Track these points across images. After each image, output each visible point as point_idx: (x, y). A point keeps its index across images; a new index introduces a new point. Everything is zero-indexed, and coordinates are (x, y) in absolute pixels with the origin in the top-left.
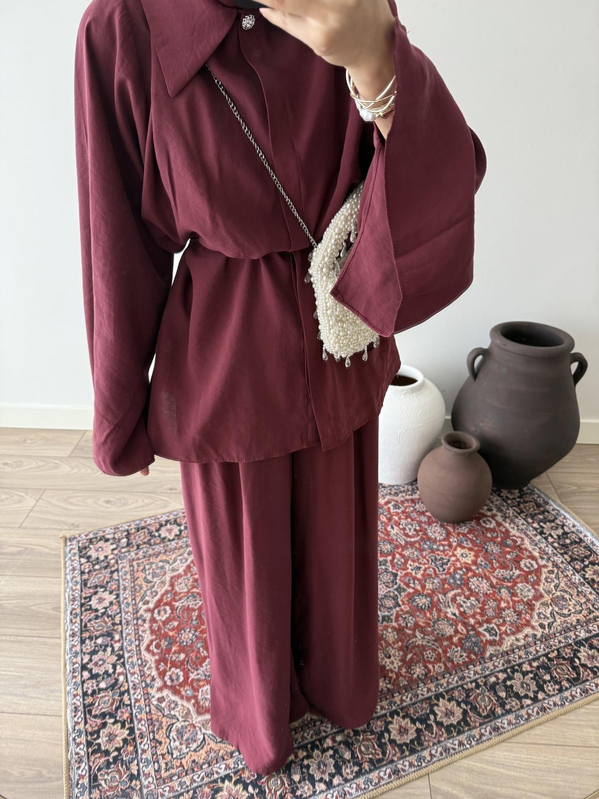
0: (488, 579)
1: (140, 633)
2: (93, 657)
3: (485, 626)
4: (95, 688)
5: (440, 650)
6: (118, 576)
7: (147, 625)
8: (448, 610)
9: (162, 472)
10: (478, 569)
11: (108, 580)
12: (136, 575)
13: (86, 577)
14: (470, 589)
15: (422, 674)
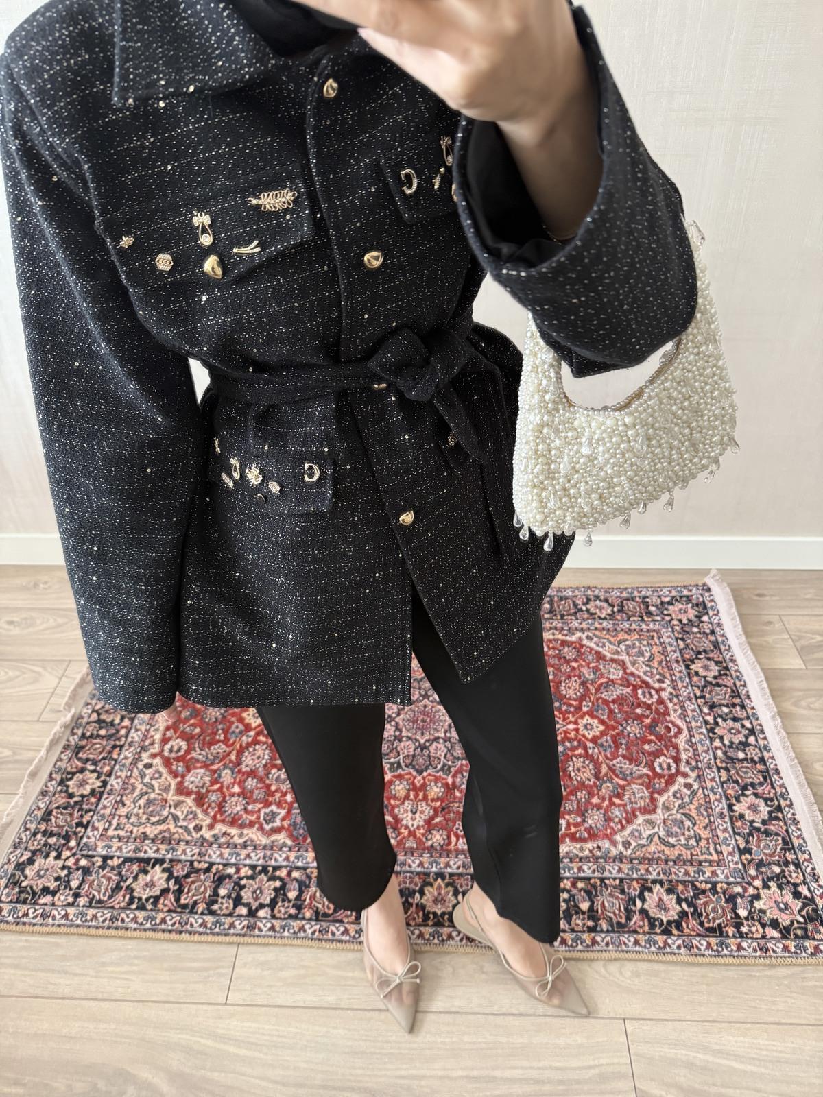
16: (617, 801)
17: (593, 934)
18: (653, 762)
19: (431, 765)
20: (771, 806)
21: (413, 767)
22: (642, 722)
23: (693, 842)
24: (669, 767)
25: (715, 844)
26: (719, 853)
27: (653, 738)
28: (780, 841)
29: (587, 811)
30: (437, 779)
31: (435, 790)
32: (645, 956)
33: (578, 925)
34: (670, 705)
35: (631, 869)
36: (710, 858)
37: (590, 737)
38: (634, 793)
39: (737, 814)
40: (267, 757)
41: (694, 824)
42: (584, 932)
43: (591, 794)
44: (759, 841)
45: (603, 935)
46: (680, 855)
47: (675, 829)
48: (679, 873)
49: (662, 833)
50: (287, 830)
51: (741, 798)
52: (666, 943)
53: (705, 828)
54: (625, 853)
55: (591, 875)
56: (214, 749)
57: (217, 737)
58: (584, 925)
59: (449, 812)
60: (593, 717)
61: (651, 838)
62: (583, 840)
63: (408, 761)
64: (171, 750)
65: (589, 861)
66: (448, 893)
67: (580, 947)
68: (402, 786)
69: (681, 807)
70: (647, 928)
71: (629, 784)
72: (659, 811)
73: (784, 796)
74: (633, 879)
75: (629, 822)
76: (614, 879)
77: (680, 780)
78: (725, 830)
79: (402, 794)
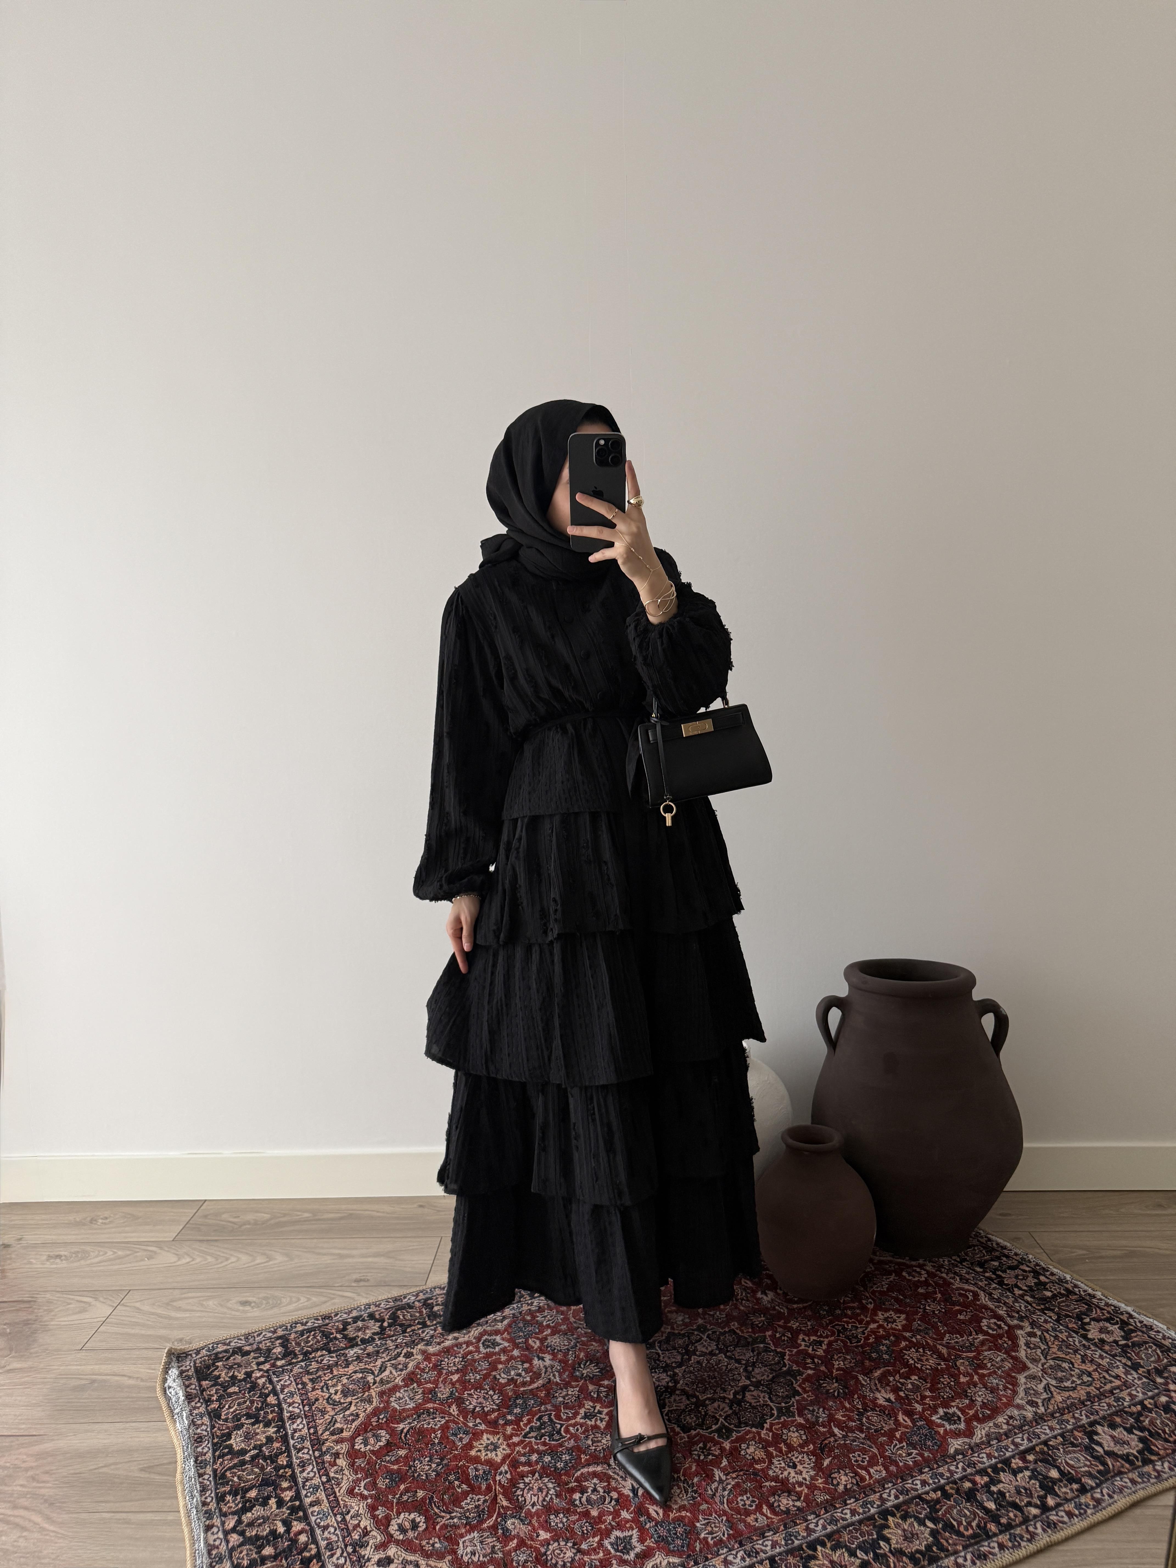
0: (935, 1350)
1: (332, 1475)
2: (244, 1518)
3: (941, 1411)
4: (254, 1556)
5: (875, 1450)
6: (278, 1399)
7: (342, 1462)
8: (878, 1395)
9: (341, 1256)
10: (914, 1336)
11: (259, 1406)
12: (312, 1395)
13: (215, 1405)
14: (906, 1364)
15: (852, 1483)
16: (985, 1372)
17: (1089, 1495)
18: (980, 1327)
19: (763, 1415)
20: (1117, 1323)
21: (747, 1425)
22: (935, 1299)
23: (1086, 1378)
24: (1000, 1327)
25: (1107, 1371)
26: (1117, 1377)
27: (957, 1308)
28: (1154, 1347)
29: (966, 1391)
30: (785, 1425)
31: (795, 1437)
32: (1152, 1490)
33: (1066, 1493)
34: (944, 1275)
35: (1060, 1422)
36: (1113, 1384)
37: (900, 1327)
38: (990, 1359)
39: (1097, 1340)
40: (550, 1485)
41: (1072, 1364)
42: (1078, 1496)
43: (955, 1377)
44: (1137, 1354)
45: (1099, 1490)
46: (1088, 1393)
47: (1060, 1374)
48: (1103, 1408)
49: (1054, 1382)
50: (659, 1549)
51: (1087, 1327)
52: (1155, 1470)
53: (1083, 1362)
54: (1038, 1411)
55: (1030, 1444)
56: (468, 1503)
57: (460, 1490)
58: (1071, 1490)
59: (831, 1450)
60: (887, 1310)
61: (1047, 1388)
62: (990, 1418)
63: (735, 1421)
64: (402, 1529)
65: (1016, 1434)
66: (911, 1525)
67: (1089, 1511)
68: (751, 1449)
69: (1045, 1354)
70: (1127, 1465)
71: (979, 1354)
72: (1030, 1365)
73: (1117, 1310)
74: (1071, 1431)
75: (1015, 1384)
76: (1055, 1437)
77: (1019, 1332)
78: (1101, 1357)
79: (760, 1454)
